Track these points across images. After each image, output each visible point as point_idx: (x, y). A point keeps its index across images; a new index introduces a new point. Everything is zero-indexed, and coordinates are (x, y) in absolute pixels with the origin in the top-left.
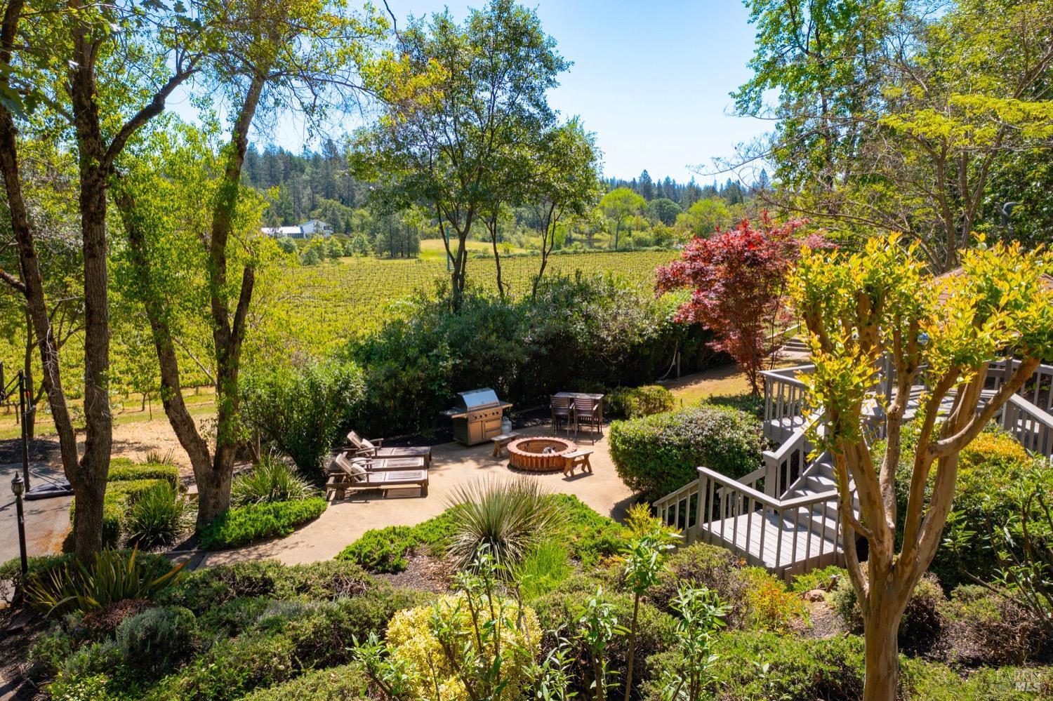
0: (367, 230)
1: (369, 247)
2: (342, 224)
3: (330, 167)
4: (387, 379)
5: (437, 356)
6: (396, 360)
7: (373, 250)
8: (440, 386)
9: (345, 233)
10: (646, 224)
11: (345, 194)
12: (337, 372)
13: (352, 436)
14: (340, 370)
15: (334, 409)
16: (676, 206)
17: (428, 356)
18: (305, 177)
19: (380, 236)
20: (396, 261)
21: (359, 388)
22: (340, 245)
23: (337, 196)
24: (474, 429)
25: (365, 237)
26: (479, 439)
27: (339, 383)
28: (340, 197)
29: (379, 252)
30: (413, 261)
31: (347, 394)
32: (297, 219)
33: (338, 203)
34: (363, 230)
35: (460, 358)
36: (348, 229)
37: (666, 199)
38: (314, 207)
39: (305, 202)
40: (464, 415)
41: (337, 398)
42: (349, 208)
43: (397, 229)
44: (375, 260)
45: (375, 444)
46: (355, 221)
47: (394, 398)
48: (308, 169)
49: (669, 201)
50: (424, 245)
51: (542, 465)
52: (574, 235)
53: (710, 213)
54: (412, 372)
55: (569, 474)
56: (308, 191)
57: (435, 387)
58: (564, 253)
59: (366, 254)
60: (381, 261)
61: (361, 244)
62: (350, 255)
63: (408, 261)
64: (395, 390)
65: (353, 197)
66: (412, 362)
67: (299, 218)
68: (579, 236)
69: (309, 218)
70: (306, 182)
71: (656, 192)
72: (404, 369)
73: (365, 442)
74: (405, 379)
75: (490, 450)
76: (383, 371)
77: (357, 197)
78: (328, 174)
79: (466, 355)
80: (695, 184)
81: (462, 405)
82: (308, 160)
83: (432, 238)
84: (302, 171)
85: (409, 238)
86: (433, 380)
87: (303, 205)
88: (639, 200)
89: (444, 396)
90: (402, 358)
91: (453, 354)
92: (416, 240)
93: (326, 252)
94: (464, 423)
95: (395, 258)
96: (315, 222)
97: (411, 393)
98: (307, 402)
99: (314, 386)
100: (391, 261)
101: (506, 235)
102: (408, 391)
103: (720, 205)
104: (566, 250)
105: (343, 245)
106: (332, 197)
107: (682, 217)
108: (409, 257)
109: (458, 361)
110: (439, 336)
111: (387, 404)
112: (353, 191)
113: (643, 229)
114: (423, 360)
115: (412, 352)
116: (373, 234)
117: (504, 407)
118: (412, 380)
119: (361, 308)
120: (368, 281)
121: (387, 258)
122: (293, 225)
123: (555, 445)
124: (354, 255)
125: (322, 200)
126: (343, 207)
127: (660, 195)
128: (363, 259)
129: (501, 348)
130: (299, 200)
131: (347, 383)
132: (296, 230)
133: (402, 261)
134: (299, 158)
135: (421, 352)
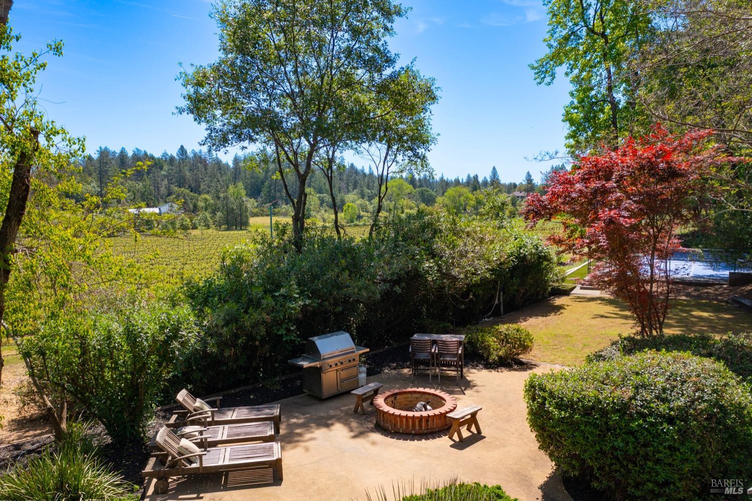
0: (209, 210)
1: (211, 222)
2: (191, 206)
3: (182, 165)
4: (227, 323)
5: (284, 297)
6: (237, 302)
7: (214, 224)
8: (288, 330)
9: (193, 212)
10: (413, 205)
11: (193, 185)
12: (164, 316)
13: (182, 396)
14: (168, 314)
15: (160, 365)
16: (434, 193)
17: (273, 297)
18: (163, 173)
19: (219, 214)
20: (232, 232)
21: (191, 334)
22: (189, 220)
23: (187, 186)
24: (329, 378)
25: (208, 215)
26: (334, 391)
27: (167, 331)
28: (190, 187)
29: (218, 226)
30: (244, 232)
31: (175, 344)
32: (156, 202)
33: (188, 191)
34: (206, 209)
35: (309, 298)
36: (195, 209)
37: (425, 188)
38: (170, 194)
39: (163, 190)
40: (317, 364)
41: (163, 350)
42: (196, 195)
43: (233, 209)
44: (215, 232)
45: (212, 404)
46: (201, 204)
47: (235, 345)
48: (166, 167)
49: (428, 189)
50: (252, 221)
51: (420, 426)
52: (362, 213)
53: (460, 196)
54: (256, 315)
55: (456, 437)
56: (166, 182)
57: (282, 332)
58: (356, 225)
59: (208, 227)
60: (220, 232)
61: (205, 220)
62: (197, 228)
63: (240, 232)
64: (236, 336)
65: (199, 187)
66: (254, 303)
67: (158, 202)
68: (366, 214)
69: (166, 202)
70: (165, 176)
71: (418, 184)
72: (246, 312)
73: (199, 403)
74: (248, 324)
75: (349, 404)
76: (222, 315)
77: (202, 187)
78: (180, 170)
79: (315, 294)
80: (445, 178)
81: (314, 352)
82: (166, 161)
83: (258, 216)
84: (161, 168)
85: (241, 215)
86: (279, 324)
87: (162, 192)
88: (409, 188)
89: (292, 341)
90: (244, 299)
91: (301, 293)
92: (247, 217)
93: (178, 226)
94: (317, 372)
95: (231, 230)
96: (170, 204)
97: (255, 339)
98: (124, 357)
99: (131, 336)
100: (227, 232)
101: (313, 213)
102: (251, 337)
103: (466, 191)
104: (357, 223)
105: (191, 221)
106: (184, 186)
107: (439, 199)
108: (241, 229)
109: (308, 302)
110: (286, 275)
111: (227, 353)
112: (199, 182)
113: (411, 208)
114: (268, 301)
115: (257, 292)
116: (214, 213)
117: (361, 352)
118: (255, 325)
119: (204, 265)
120: (210, 246)
121: (224, 230)
122: (153, 207)
123: (430, 398)
124: (199, 228)
125: (176, 189)
126: (192, 194)
127: (421, 186)
128: (205, 231)
129: (354, 287)
130: (158, 189)
131: (176, 330)
132: (157, 210)
133: (236, 232)
134: (159, 158)
135: (265, 292)
